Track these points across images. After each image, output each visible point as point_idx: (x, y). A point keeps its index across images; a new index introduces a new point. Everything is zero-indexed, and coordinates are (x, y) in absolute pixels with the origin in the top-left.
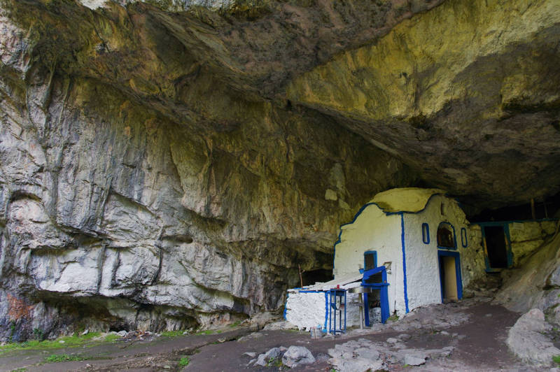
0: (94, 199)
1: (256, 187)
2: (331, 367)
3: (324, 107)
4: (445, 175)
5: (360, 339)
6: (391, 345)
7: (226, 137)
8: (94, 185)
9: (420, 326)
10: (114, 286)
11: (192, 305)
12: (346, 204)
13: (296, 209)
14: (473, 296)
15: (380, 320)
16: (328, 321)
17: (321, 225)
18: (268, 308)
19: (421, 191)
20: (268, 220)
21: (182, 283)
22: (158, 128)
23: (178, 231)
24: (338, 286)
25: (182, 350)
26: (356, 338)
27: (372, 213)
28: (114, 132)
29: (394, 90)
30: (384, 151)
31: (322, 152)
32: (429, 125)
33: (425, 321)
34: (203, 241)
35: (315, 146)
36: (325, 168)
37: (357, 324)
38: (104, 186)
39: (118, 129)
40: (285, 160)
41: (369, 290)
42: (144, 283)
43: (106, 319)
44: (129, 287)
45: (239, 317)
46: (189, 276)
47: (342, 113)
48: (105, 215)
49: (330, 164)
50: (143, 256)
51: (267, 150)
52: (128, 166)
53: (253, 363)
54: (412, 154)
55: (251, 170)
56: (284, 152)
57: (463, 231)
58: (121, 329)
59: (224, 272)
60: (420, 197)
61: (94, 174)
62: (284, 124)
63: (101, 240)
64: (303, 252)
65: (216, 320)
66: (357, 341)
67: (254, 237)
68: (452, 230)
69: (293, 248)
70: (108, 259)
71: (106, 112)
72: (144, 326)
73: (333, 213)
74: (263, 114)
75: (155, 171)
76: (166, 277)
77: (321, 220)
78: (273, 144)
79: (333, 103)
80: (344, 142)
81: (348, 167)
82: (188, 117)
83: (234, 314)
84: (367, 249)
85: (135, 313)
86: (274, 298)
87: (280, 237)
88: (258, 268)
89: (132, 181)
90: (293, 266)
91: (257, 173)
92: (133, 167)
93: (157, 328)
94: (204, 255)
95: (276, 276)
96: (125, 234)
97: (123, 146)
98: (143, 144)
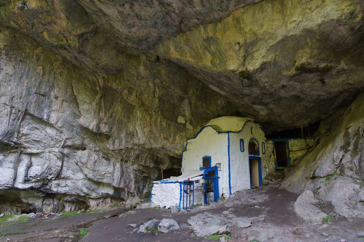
0: (12, 117)
1: (132, 113)
2: (192, 231)
3: (182, 61)
4: (254, 109)
5: (205, 213)
6: (226, 216)
7: (112, 78)
8: (12, 107)
9: (240, 203)
10: (26, 181)
11: (84, 193)
12: (190, 126)
13: (159, 129)
14: (268, 184)
15: (213, 200)
16: (182, 202)
17: (174, 139)
18: (137, 194)
19: (239, 118)
20: (140, 135)
21: (78, 178)
22: (63, 69)
23: (76, 142)
24: (189, 179)
25: (79, 224)
26: (202, 212)
27: (208, 132)
28: (29, 70)
29: (231, 53)
30: (217, 93)
31: (178, 92)
32: (250, 77)
33: (243, 200)
34: (93, 149)
35: (172, 87)
36: (178, 102)
37: (200, 203)
38: (20, 109)
39: (33, 68)
40: (152, 95)
41: (208, 181)
42: (49, 179)
43: (19, 205)
44: (38, 181)
45: (117, 200)
46: (83, 173)
47: (195, 66)
48: (21, 129)
49: (181, 99)
50: (49, 160)
51: (140, 89)
52: (40, 95)
53: (136, 231)
54: (235, 95)
55: (129, 101)
56: (152, 90)
57: (263, 144)
58: (31, 211)
59: (107, 170)
60: (239, 123)
61: (12, 99)
62: (153, 71)
63: (17, 148)
64: (162, 157)
65: (101, 203)
66: (203, 214)
67: (130, 146)
68: (257, 144)
69: (156, 154)
70: (22, 162)
71: (23, 55)
72: (48, 209)
73: (182, 132)
74: (139, 63)
75: (60, 99)
76: (66, 174)
77: (175, 136)
78: (145, 85)
79: (189, 59)
80: (192, 85)
81: (193, 102)
82: (86, 62)
83: (114, 199)
84: (204, 155)
85: (42, 200)
86: (141, 187)
87: (147, 147)
88: (131, 168)
89: (43, 105)
90: (155, 166)
91: (133, 104)
92: (43, 95)
93: (58, 210)
94: (94, 159)
95: (143, 172)
96: (36, 144)
97: (36, 80)
98: (51, 79)
